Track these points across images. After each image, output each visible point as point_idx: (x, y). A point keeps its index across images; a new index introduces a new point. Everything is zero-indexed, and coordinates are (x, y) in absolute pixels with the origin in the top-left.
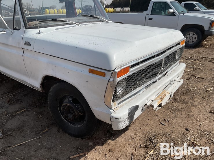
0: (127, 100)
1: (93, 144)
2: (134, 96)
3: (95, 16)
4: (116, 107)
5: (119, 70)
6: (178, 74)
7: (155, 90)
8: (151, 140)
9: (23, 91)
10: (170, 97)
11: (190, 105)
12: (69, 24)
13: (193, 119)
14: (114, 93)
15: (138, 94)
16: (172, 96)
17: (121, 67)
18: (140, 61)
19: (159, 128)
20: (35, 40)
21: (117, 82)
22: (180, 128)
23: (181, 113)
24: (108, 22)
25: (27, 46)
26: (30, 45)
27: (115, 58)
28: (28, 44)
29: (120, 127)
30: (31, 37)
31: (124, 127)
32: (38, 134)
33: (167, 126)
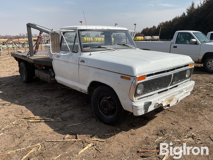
0: (144, 99)
1: (120, 130)
2: (149, 97)
3: (126, 45)
4: (137, 101)
5: (139, 76)
6: (187, 87)
7: (165, 95)
8: (161, 131)
9: (71, 97)
10: (177, 102)
11: (198, 114)
12: (108, 50)
13: (197, 123)
14: (136, 90)
15: (152, 96)
16: (179, 102)
17: (140, 75)
18: (153, 73)
19: (169, 126)
20: (88, 59)
21: (137, 84)
22: (186, 127)
23: (189, 119)
24: (135, 49)
25: (82, 63)
26: (84, 62)
27: (137, 70)
28: (83, 61)
29: (138, 113)
30: (85, 57)
31: (141, 114)
32: (83, 121)
33: (176, 125)
